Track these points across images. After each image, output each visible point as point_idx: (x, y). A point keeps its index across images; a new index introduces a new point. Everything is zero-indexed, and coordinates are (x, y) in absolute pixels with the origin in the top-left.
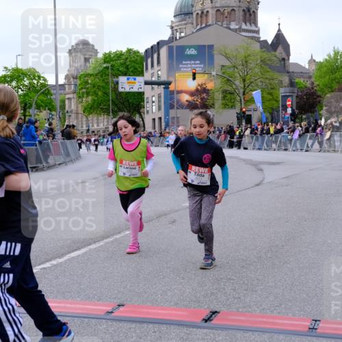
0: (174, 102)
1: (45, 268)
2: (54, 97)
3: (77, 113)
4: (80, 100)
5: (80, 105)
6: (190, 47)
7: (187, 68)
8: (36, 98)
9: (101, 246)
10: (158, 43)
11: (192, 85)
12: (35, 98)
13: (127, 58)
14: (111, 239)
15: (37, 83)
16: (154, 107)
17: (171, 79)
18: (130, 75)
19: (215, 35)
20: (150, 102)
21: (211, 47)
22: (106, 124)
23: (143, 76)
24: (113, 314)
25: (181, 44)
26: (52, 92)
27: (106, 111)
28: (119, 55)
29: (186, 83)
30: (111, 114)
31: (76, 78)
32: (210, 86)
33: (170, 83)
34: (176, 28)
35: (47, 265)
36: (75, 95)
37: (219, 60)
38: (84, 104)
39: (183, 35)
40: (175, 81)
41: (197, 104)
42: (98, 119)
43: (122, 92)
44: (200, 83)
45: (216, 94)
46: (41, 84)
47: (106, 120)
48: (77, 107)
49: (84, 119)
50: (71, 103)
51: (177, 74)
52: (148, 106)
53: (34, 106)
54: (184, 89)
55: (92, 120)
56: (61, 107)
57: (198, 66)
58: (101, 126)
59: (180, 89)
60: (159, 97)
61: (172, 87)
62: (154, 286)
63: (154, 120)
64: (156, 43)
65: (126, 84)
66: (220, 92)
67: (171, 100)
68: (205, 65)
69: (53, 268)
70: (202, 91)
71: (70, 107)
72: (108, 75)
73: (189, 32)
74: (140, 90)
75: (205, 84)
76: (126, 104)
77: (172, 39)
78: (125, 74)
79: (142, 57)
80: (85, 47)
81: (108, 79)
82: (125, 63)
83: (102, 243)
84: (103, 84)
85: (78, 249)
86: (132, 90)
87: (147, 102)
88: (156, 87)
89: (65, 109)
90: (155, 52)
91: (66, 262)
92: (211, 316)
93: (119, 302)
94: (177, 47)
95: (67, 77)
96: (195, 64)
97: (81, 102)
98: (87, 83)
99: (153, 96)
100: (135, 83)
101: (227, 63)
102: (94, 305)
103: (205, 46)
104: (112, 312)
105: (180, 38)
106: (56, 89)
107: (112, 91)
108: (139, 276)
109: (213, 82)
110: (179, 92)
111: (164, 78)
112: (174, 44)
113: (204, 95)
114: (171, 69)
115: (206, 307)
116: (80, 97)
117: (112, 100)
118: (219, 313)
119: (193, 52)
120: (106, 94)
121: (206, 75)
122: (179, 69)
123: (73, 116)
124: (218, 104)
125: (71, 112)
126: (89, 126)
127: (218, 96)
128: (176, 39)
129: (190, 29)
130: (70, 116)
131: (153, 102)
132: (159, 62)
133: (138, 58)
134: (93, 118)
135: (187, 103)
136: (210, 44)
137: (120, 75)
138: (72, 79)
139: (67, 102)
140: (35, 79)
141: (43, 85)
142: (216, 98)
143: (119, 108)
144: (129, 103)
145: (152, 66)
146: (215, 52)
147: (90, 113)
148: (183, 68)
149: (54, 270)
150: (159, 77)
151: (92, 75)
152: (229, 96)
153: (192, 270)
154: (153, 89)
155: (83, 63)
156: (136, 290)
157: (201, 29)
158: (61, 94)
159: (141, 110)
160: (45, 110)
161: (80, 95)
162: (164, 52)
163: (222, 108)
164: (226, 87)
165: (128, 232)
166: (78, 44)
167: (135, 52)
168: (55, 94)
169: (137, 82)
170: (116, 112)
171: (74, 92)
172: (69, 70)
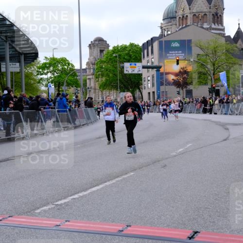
0: (163, 81)
1: (75, 199)
2: (78, 78)
3: (95, 89)
4: (97, 79)
5: (97, 84)
6: (175, 41)
7: (172, 56)
8: (66, 79)
9: (114, 183)
10: (152, 39)
11: (176, 68)
13: (130, 50)
14: (121, 178)
15: (67, 68)
16: (149, 84)
17: (161, 64)
18: (132, 62)
19: (192, 33)
20: (147, 80)
21: (190, 41)
22: (115, 96)
23: (141, 62)
25: (169, 39)
26: (78, 74)
27: (116, 88)
28: (124, 48)
29: (172, 67)
30: (119, 89)
31: (94, 64)
32: (189, 69)
33: (160, 67)
34: (164, 28)
35: (76, 196)
36: (93, 76)
37: (196, 51)
38: (100, 82)
39: (169, 33)
40: (164, 66)
41: (179, 81)
42: (109, 93)
43: (126, 74)
44: (182, 67)
45: (194, 75)
46: (70, 68)
47: (115, 94)
48: (95, 85)
49: (100, 93)
50: (90, 82)
51: (165, 61)
52: (145, 83)
53: (65, 84)
54: (170, 71)
56: (83, 84)
59: (167, 71)
60: (153, 77)
61: (162, 70)
63: (149, 93)
64: (150, 39)
65: (129, 68)
66: (197, 73)
67: (161, 79)
68: (185, 54)
70: (183, 72)
71: (90, 84)
72: (117, 62)
73: (173, 31)
74: (139, 72)
75: (186, 67)
76: (129, 82)
77: (162, 36)
78: (128, 61)
80: (100, 42)
81: (116, 65)
82: (129, 53)
83: (114, 181)
84: (112, 68)
85: (97, 185)
86: (133, 72)
87: (145, 81)
88: (150, 70)
89: (86, 86)
90: (149, 45)
91: (89, 194)
93: (127, 223)
94: (165, 41)
95: (88, 64)
96: (178, 53)
97: (98, 81)
98: (102, 67)
99: (149, 76)
100: (135, 67)
101: (201, 52)
102: (109, 225)
103: (185, 40)
104: (122, 231)
105: (167, 35)
106: (80, 72)
107: (119, 73)
108: (141, 205)
109: (191, 66)
110: (167, 74)
111: (156, 64)
112: (163, 39)
113: (185, 75)
114: (161, 57)
117: (120, 80)
118: (199, 232)
119: (177, 45)
120: (115, 75)
121: (187, 61)
122: (167, 57)
123: (92, 91)
124: (195, 82)
125: (91, 88)
126: (103, 98)
128: (165, 36)
129: (174, 29)
130: (90, 91)
131: (149, 81)
132: (152, 52)
133: (138, 49)
134: (106, 92)
135: (173, 81)
136: (189, 39)
137: (125, 62)
138: (91, 65)
139: (88, 81)
140: (66, 65)
141: (72, 70)
142: (193, 77)
143: (124, 85)
144: (132, 82)
145: (148, 55)
146: (193, 45)
147: (104, 89)
148: (170, 56)
149: (81, 200)
150: (152, 63)
151: (105, 62)
152: (203, 76)
153: (179, 201)
154: (148, 71)
155: (99, 54)
156: (139, 215)
157: (182, 28)
158: (84, 75)
159: (140, 87)
160: (73, 87)
161: (97, 76)
162: (156, 45)
163: (199, 85)
164: (201, 70)
165: (132, 174)
166: (95, 40)
167: (136, 45)
168: (79, 76)
169: (137, 66)
170: (122, 88)
171: (93, 74)
172: (89, 59)
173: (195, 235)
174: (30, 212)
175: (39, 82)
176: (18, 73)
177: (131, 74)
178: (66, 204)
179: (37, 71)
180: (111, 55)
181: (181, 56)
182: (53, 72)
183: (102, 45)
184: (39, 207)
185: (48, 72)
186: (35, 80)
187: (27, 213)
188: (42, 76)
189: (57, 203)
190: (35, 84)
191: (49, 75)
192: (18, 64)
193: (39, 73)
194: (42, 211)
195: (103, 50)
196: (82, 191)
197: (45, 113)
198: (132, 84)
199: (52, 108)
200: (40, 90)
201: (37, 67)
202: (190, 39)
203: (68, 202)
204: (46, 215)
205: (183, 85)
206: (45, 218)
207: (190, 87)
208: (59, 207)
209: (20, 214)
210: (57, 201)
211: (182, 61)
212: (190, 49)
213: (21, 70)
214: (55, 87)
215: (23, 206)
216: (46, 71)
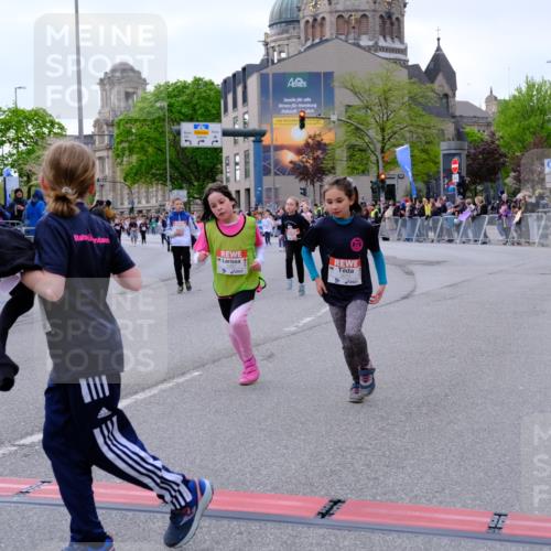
0: (269, 164)
3: (114, 182)
4: (119, 160)
5: (118, 170)
6: (295, 76)
7: (289, 109)
9: (154, 396)
10: (244, 69)
11: (299, 136)
13: (194, 94)
14: (171, 385)
15: (50, 132)
16: (238, 172)
17: (264, 127)
18: (198, 121)
19: (336, 57)
20: (232, 164)
21: (329, 76)
22: (160, 199)
23: (220, 121)
25: (282, 71)
27: (160, 178)
28: (180, 89)
29: (289, 133)
30: (169, 183)
31: (112, 125)
32: (328, 138)
33: (263, 134)
34: (272, 45)
36: (110, 153)
37: (343, 97)
38: (125, 167)
39: (283, 55)
40: (272, 129)
41: (305, 167)
42: (147, 192)
43: (186, 148)
44: (312, 133)
45: (338, 151)
46: (55, 134)
47: (160, 193)
48: (114, 172)
49: (126, 191)
50: (103, 165)
51: (275, 120)
52: (228, 171)
54: (286, 143)
55: (138, 192)
57: (308, 105)
58: (153, 202)
59: (279, 143)
60: (247, 155)
61: (266, 140)
62: (239, 460)
63: (238, 192)
64: (240, 69)
65: (193, 136)
66: (345, 148)
67: (265, 161)
68: (319, 105)
70: (315, 146)
71: (103, 171)
72: (164, 120)
73: (293, 51)
74: (216, 145)
75: (319, 135)
76: (193, 166)
77: (267, 62)
78: (191, 120)
79: (218, 92)
81: (163, 126)
82: (191, 101)
83: (155, 391)
84: (154, 135)
86: (202, 145)
87: (227, 164)
88: (241, 139)
90: (239, 83)
92: (332, 508)
94: (274, 75)
95: (97, 123)
96: (303, 103)
97: (121, 164)
98: (129, 132)
99: (236, 155)
100: (206, 133)
101: (355, 102)
103: (319, 74)
105: (279, 61)
107: (170, 145)
108: (215, 443)
109: (333, 131)
110: (279, 148)
111: (254, 125)
112: (270, 70)
113: (319, 152)
114: (266, 110)
115: (323, 493)
116: (118, 156)
117: (170, 162)
118: (344, 502)
119: (300, 83)
120: (160, 150)
121: (322, 121)
122: (278, 111)
123: (108, 186)
124: (341, 167)
125: (105, 179)
126: (133, 203)
127: (341, 154)
128: (273, 63)
129: (295, 46)
130: (102, 186)
131: (237, 164)
132: (245, 100)
133: (212, 92)
134: (140, 189)
135: (291, 166)
136: (327, 70)
137: (182, 121)
138: (105, 127)
140: (45, 126)
142: (337, 157)
143: (181, 173)
144: (198, 166)
145: (235, 105)
146: (336, 84)
147: (135, 182)
148: (285, 109)
150: (245, 123)
151: (137, 120)
152: (358, 155)
153: (300, 434)
154: (235, 142)
156: (211, 466)
157: (312, 46)
159: (218, 177)
161: (120, 152)
162: (253, 82)
163: (349, 174)
164: (354, 141)
165: (197, 373)
167: (206, 84)
169: (209, 130)
170: (176, 179)
171: (109, 148)
172: (100, 113)
173: (335, 508)
177: (198, 148)
180: (152, 104)
181: (310, 108)
182: (14, 142)
189: (22, 442)
191: (7, 148)
198: (199, 172)
202: (330, 70)
205: (314, 175)
208: (26, 451)
210: (21, 438)
211: (313, 121)
212: (330, 92)
214: (20, 176)
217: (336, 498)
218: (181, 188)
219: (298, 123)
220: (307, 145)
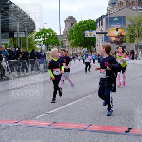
0: (108, 41)
1: (58, 110)
2: (59, 40)
3: (68, 46)
4: (69, 41)
5: (69, 43)
6: (115, 18)
7: (114, 26)
9: (81, 101)
10: (102, 16)
11: (116, 33)
12: (51, 41)
13: (89, 23)
14: (85, 98)
15: (52, 34)
16: (100, 43)
17: (107, 31)
18: (90, 30)
20: (98, 41)
21: (124, 17)
23: (95, 30)
24: (87, 129)
25: (112, 16)
26: (58, 38)
27: (80, 45)
28: (85, 22)
29: (114, 33)
30: (82, 46)
31: (68, 32)
32: (124, 33)
33: (107, 33)
34: (109, 10)
35: (59, 108)
36: (67, 39)
37: (128, 23)
38: (71, 42)
39: (112, 12)
40: (109, 32)
41: (118, 41)
42: (77, 49)
43: (87, 37)
44: (120, 32)
46: (54, 35)
47: (80, 49)
48: (68, 44)
49: (71, 49)
50: (66, 42)
51: (110, 29)
52: (97, 43)
53: (51, 44)
54: (113, 35)
55: (74, 49)
57: (119, 25)
58: (78, 51)
59: (111, 35)
60: (102, 39)
61: (108, 35)
62: (104, 117)
64: (101, 16)
65: (88, 34)
66: (128, 36)
68: (122, 25)
69: (61, 110)
70: (120, 36)
71: (65, 44)
72: (81, 30)
73: (115, 11)
74: (94, 36)
75: (122, 33)
76: (88, 42)
77: (108, 14)
78: (88, 30)
79: (95, 23)
80: (71, 19)
81: (80, 32)
82: (88, 25)
83: (81, 100)
84: (79, 34)
85: (71, 102)
86: (91, 36)
87: (97, 41)
88: (101, 34)
89: (63, 45)
90: (100, 20)
91: (67, 107)
92: (129, 130)
93: (89, 124)
95: (64, 32)
96: (117, 24)
98: (72, 34)
99: (100, 39)
100: (92, 33)
101: (131, 24)
102: (79, 125)
103: (122, 17)
104: (87, 128)
105: (111, 14)
106: (60, 37)
107: (83, 37)
108: (97, 113)
109: (125, 32)
110: (111, 36)
111: (104, 31)
112: (109, 16)
113: (121, 37)
114: (107, 27)
115: (126, 126)
116: (69, 40)
117: (83, 41)
118: (132, 129)
119: (117, 19)
120: (80, 38)
121: (122, 29)
122: (110, 27)
123: (67, 47)
124: (127, 41)
125: (66, 46)
126: (73, 52)
127: (127, 38)
128: (109, 15)
131: (100, 41)
132: (102, 24)
133: (94, 23)
135: (114, 41)
137: (86, 30)
138: (66, 33)
139: (64, 42)
140: (51, 33)
141: (55, 35)
142: (126, 38)
143: (85, 44)
144: (90, 42)
145: (99, 26)
146: (126, 19)
147: (73, 46)
148: (112, 26)
149: (62, 111)
150: (102, 31)
151: (74, 30)
152: (132, 38)
153: (119, 111)
154: (99, 35)
155: (71, 26)
156: (96, 119)
158: (62, 39)
159: (95, 45)
160: (55, 45)
161: (70, 39)
162: (104, 20)
163: (129, 43)
164: (131, 34)
165: (92, 95)
166: (69, 18)
167: (92, 21)
168: (59, 39)
169: (93, 33)
170: (84, 45)
171: (67, 38)
172: (65, 29)
173: (130, 130)
174: (33, 118)
175: (36, 43)
176: (24, 38)
177: (90, 37)
178: (54, 113)
179: (35, 37)
180: (78, 26)
181: (119, 26)
182: (44, 37)
183: (73, 20)
184: (38, 115)
185: (41, 37)
186: (33, 42)
187: (31, 118)
188: (37, 40)
189: (48, 112)
190: (33, 44)
191: (42, 39)
192: (24, 33)
193: (36, 38)
194: (40, 117)
195: (73, 24)
196: (62, 106)
197: (40, 61)
198: (90, 43)
199: (44, 58)
200: (36, 48)
201: (35, 34)
202: (124, 16)
203: (55, 112)
204: (42, 119)
205: (120, 43)
206: (42, 121)
207: (124, 44)
208: (49, 115)
209: (27, 119)
210: (48, 111)
211: (120, 29)
212: (124, 21)
213: (26, 36)
214: (45, 46)
215: (29, 114)
216: (40, 37)
217: (130, 128)
218: (85, 48)
219: (116, 30)
220: (118, 35)
